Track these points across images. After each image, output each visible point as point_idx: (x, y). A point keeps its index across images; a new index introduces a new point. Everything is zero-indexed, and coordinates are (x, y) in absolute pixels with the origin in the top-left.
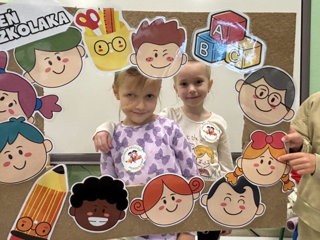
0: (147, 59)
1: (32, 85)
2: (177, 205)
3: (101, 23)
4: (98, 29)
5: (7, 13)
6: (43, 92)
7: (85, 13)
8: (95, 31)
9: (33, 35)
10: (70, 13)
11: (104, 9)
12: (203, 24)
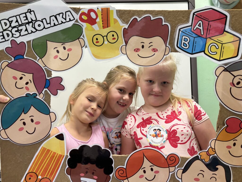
0: (135, 50)
1: (43, 68)
2: (155, 175)
3: (99, 20)
4: (96, 25)
5: (28, 12)
6: (51, 74)
7: (87, 12)
8: (93, 26)
9: (46, 29)
10: (75, 12)
11: (101, 8)
12: (186, 21)
